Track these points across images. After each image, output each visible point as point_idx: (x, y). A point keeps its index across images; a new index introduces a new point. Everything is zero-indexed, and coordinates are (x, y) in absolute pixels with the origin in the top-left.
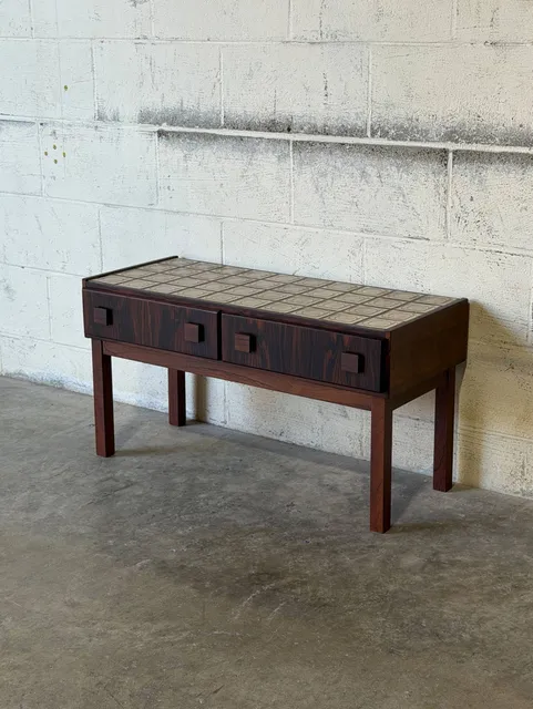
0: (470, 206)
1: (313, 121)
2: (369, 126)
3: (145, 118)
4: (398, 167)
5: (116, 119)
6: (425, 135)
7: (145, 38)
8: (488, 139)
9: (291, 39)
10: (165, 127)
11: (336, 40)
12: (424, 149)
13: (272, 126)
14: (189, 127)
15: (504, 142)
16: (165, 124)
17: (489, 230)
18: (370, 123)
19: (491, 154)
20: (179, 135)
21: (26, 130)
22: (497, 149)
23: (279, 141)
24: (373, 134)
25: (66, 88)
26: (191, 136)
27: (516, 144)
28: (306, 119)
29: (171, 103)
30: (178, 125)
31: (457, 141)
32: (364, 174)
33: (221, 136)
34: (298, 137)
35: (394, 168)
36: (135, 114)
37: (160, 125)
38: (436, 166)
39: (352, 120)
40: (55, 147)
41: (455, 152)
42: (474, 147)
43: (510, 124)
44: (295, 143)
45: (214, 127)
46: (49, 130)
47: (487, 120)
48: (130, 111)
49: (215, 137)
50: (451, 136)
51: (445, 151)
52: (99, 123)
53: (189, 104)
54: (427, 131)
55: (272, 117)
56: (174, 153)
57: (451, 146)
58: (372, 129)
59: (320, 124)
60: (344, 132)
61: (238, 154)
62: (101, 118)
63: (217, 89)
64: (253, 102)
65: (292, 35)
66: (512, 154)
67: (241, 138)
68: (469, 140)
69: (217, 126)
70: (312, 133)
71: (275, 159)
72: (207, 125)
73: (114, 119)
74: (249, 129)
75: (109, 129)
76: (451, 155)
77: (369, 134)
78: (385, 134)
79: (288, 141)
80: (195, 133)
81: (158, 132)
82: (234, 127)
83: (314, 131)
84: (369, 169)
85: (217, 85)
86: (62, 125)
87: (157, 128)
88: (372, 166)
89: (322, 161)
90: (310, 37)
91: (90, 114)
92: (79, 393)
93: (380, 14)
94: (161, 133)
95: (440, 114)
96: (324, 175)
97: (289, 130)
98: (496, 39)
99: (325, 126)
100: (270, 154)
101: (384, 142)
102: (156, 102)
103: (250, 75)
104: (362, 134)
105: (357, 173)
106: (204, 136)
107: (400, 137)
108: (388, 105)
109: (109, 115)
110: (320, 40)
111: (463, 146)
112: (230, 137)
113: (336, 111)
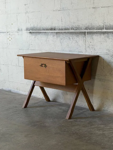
0: (90, 44)
1: (59, 28)
2: (70, 28)
3: (27, 29)
6: (81, 29)
7: (27, 12)
8: (93, 29)
9: (55, 10)
10: (31, 31)
11: (63, 9)
12: (81, 32)
13: (51, 29)
14: (35, 31)
15: (97, 29)
16: (31, 30)
17: (94, 49)
18: (70, 27)
19: (94, 32)
20: (34, 32)
21: (4, 34)
22: (95, 31)
23: (53, 32)
25: (12, 24)
27: (99, 29)
29: (32, 26)
30: (34, 30)
31: (87, 30)
32: (69, 38)
33: (42, 32)
34: (57, 31)
35: (75, 37)
36: (25, 28)
37: (30, 31)
38: (83, 35)
39: (67, 27)
40: (10, 37)
41: (87, 32)
42: (91, 31)
43: (98, 25)
44: (56, 32)
46: (9, 34)
47: (93, 25)
48: (24, 28)
49: (41, 32)
50: (86, 29)
52: (18, 31)
53: (35, 26)
54: (82, 28)
55: (51, 27)
56: (33, 37)
57: (86, 31)
58: (71, 28)
60: (65, 29)
61: (45, 36)
62: (19, 30)
64: (48, 24)
65: (55, 9)
66: (98, 32)
67: (46, 32)
68: (90, 29)
69: (41, 30)
70: (59, 30)
71: (52, 37)
72: (39, 30)
74: (47, 30)
75: (20, 33)
78: (73, 29)
79: (55, 32)
80: (37, 32)
81: (30, 32)
82: (44, 30)
83: (60, 30)
84: (71, 37)
85: (41, 21)
86: (11, 32)
88: (71, 36)
89: (61, 36)
90: (59, 9)
91: (17, 29)
92: (14, 93)
93: (72, 3)
94: (30, 33)
95: (84, 24)
96: (62, 39)
97: (55, 30)
98: (94, 7)
99: (62, 28)
100: (51, 35)
101: (73, 31)
102: (29, 26)
103: (47, 18)
104: (69, 30)
105: (68, 38)
106: (39, 32)
107: (76, 30)
108: (74, 23)
109: (20, 29)
110: (60, 10)
111: (89, 31)
112: (43, 32)
113: (64, 25)
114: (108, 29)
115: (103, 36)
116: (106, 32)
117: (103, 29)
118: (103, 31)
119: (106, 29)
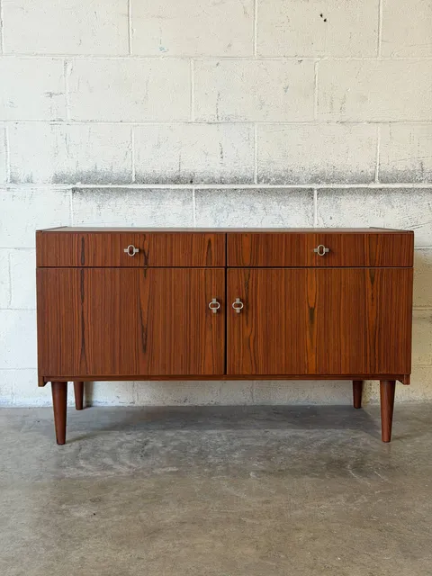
0: (330, 222)
1: (212, 175)
2: (255, 177)
3: (58, 179)
4: (279, 202)
5: (29, 181)
6: (297, 180)
7: (61, 120)
8: (341, 180)
9: (194, 120)
10: (79, 185)
11: (228, 120)
12: (297, 189)
13: (177, 180)
14: (101, 184)
15: (351, 182)
16: (78, 183)
18: (256, 174)
20: (92, 190)
22: (347, 186)
23: (183, 190)
24: (259, 181)
26: (105, 191)
27: (359, 182)
28: (206, 174)
29: (86, 167)
30: (92, 183)
31: (319, 183)
32: (252, 208)
33: (133, 190)
34: (199, 187)
35: (275, 203)
36: (50, 177)
37: (74, 184)
38: (305, 199)
39: (242, 173)
41: (318, 190)
42: (335, 186)
43: (354, 170)
44: (196, 190)
45: (125, 183)
47: (339, 168)
48: (44, 175)
49: (127, 190)
50: (315, 180)
51: (311, 189)
52: (12, 186)
54: (298, 178)
55: (177, 174)
56: (88, 205)
57: (315, 186)
58: (258, 178)
59: (217, 176)
60: (236, 181)
61: (147, 202)
62: (13, 181)
63: (129, 155)
64: (165, 166)
65: (193, 117)
66: (357, 189)
67: (151, 190)
68: (328, 181)
69: (129, 182)
70: (211, 183)
71: (180, 203)
72: (119, 181)
73: (28, 181)
75: (21, 190)
76: (316, 192)
77: (256, 181)
78: (268, 181)
79: (191, 190)
80: (108, 189)
81: (72, 189)
82: (144, 182)
83: (213, 181)
84: (256, 205)
85: (129, 153)
87: (71, 186)
88: (258, 203)
89: (220, 201)
90: (208, 120)
93: (263, 104)
94: (74, 190)
95: (307, 167)
96: (221, 211)
97: (191, 182)
98: (344, 120)
99: (221, 178)
100: (176, 199)
101: (268, 186)
102: (68, 166)
103: (159, 146)
104: (250, 181)
105: (247, 208)
106: (117, 190)
107: (277, 183)
108: (269, 163)
109: (23, 178)
110: (216, 121)
111: (324, 186)
112: (140, 190)
113: (229, 168)
114: (387, 182)
115: (371, 200)
116: (381, 189)
117: (373, 180)
118: (372, 186)
119: (382, 182)
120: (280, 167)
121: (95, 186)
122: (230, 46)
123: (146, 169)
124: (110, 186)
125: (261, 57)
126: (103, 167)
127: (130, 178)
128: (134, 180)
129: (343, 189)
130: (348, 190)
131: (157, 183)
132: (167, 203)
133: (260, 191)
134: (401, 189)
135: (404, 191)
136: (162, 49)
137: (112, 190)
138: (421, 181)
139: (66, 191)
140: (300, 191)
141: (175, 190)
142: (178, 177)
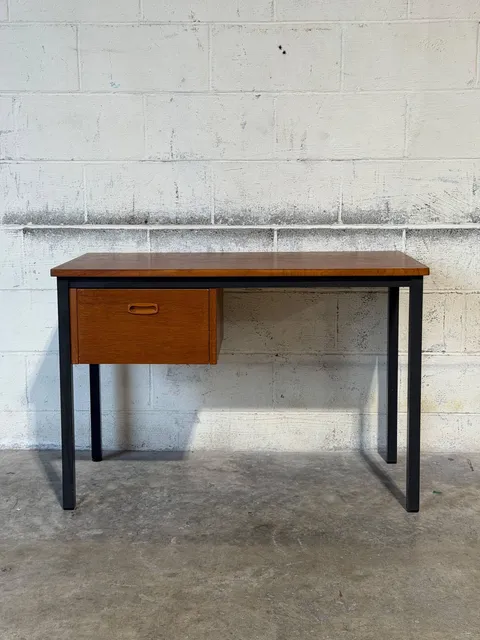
1: (166, 215)
2: (212, 217)
3: (9, 220)
4: (237, 243)
6: (256, 220)
7: (10, 159)
8: (302, 220)
9: (147, 158)
10: (30, 225)
11: (183, 158)
12: (256, 230)
13: (131, 220)
14: (53, 224)
15: (313, 222)
18: (213, 214)
20: (44, 230)
22: (309, 227)
23: (138, 231)
24: (216, 221)
26: (56, 231)
27: (322, 223)
28: (160, 214)
29: (37, 207)
30: (43, 223)
31: (279, 224)
32: (209, 249)
33: (85, 230)
34: (154, 227)
35: (233, 244)
37: (25, 224)
38: (265, 240)
39: (199, 213)
41: (279, 231)
42: (296, 227)
43: (316, 210)
44: (151, 231)
45: (77, 224)
47: (300, 208)
49: (80, 231)
50: (274, 220)
51: (271, 230)
54: (257, 218)
55: (131, 214)
56: (39, 245)
57: (275, 227)
58: (215, 218)
59: (173, 216)
60: (192, 221)
61: (100, 243)
63: (81, 195)
64: (118, 205)
65: (147, 156)
66: (319, 229)
67: (104, 231)
68: (289, 222)
69: (81, 223)
70: (166, 224)
72: (72, 221)
76: (275, 233)
77: (213, 221)
78: (225, 221)
79: (146, 231)
80: (60, 229)
81: (23, 229)
82: (97, 222)
83: (168, 221)
84: (214, 246)
85: (81, 192)
87: (22, 227)
88: (216, 244)
89: (176, 242)
90: (162, 157)
93: (219, 141)
94: (25, 231)
95: (266, 206)
97: (146, 222)
98: (305, 158)
99: (177, 218)
100: (130, 240)
101: (225, 227)
102: (19, 206)
103: (111, 184)
104: (207, 221)
105: (204, 249)
106: (69, 230)
107: (236, 223)
108: (227, 202)
110: (171, 159)
111: (284, 226)
112: (93, 230)
113: (186, 207)
114: (352, 223)
115: (335, 241)
116: (344, 230)
117: (336, 221)
118: (335, 227)
119: (345, 222)
120: (237, 206)
121: (47, 227)
122: (183, 80)
123: (99, 208)
124: (62, 226)
125: (217, 92)
126: (54, 207)
127: (82, 217)
128: (86, 220)
129: (305, 230)
130: (310, 231)
131: (111, 223)
132: (121, 243)
133: (216, 232)
134: (365, 230)
135: (370, 232)
136: (113, 84)
137: (64, 230)
138: (386, 222)
139: (17, 232)
140: (260, 231)
141: (129, 230)
142: (133, 218)
